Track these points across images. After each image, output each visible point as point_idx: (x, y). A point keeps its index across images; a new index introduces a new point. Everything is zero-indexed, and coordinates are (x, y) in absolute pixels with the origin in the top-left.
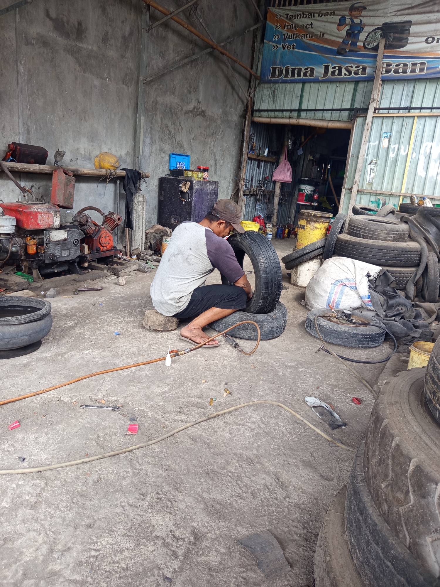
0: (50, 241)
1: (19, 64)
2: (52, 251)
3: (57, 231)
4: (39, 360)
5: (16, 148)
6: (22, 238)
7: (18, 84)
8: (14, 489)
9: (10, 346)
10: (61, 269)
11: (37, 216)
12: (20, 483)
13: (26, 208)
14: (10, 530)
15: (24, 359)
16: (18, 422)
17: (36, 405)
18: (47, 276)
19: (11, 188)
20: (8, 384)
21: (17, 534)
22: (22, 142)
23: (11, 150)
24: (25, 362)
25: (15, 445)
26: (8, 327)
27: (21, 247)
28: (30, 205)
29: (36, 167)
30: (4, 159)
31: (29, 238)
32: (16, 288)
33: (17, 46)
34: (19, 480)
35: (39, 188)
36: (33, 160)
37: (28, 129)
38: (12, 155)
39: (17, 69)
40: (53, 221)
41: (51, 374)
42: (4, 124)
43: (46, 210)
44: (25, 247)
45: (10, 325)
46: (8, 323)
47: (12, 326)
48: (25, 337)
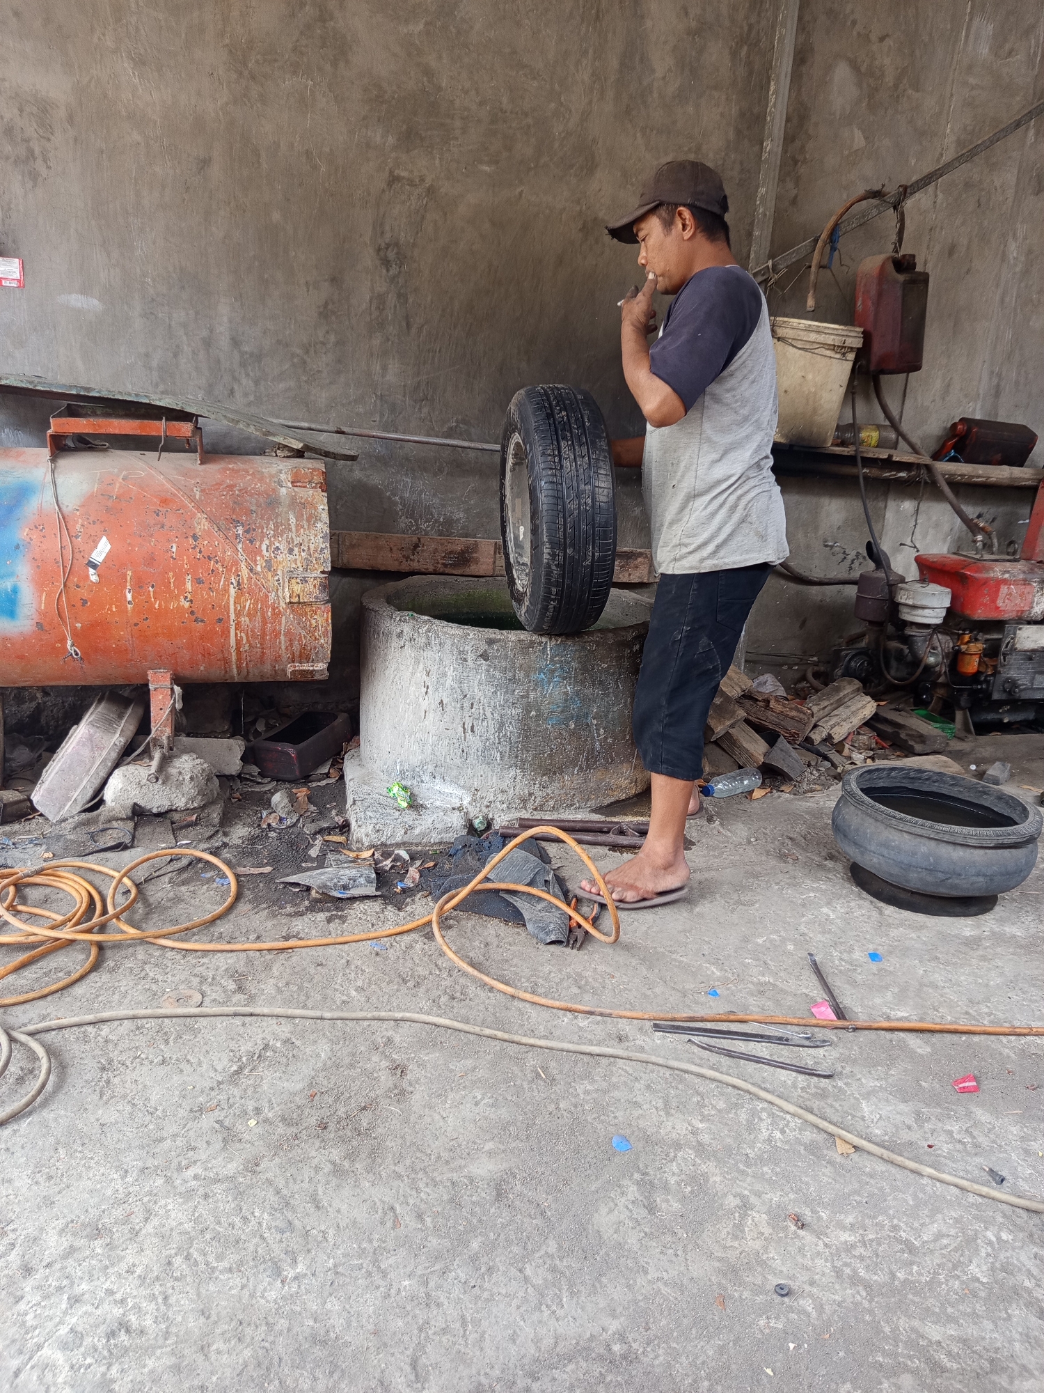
0: (1013, 649)
1: (1010, 239)
2: (1013, 674)
3: (1035, 627)
4: (999, 938)
5: (969, 430)
6: (951, 634)
7: (997, 286)
8: (990, 1243)
9: (943, 891)
10: (1020, 717)
11: (998, 590)
12: (1004, 1236)
13: (979, 570)
14: (999, 1345)
15: (964, 926)
16: (975, 1078)
17: (1007, 1050)
18: (983, 729)
19: (934, 518)
20: (937, 976)
21: (1017, 1364)
22: (978, 417)
23: (954, 436)
24: (968, 934)
25: (975, 1133)
26: (950, 848)
27: (947, 655)
28: (988, 564)
29: (1001, 473)
30: (936, 456)
31: (967, 638)
32: (918, 748)
33: (1014, 202)
34: (1000, 1229)
35: (993, 521)
36: (998, 457)
37: (998, 386)
38: (955, 447)
39: (1004, 251)
40: (1032, 602)
41: (1034, 985)
42: (951, 379)
43: (1021, 576)
44: (955, 657)
45: (954, 844)
46: (952, 839)
47: (959, 848)
48: (981, 879)
